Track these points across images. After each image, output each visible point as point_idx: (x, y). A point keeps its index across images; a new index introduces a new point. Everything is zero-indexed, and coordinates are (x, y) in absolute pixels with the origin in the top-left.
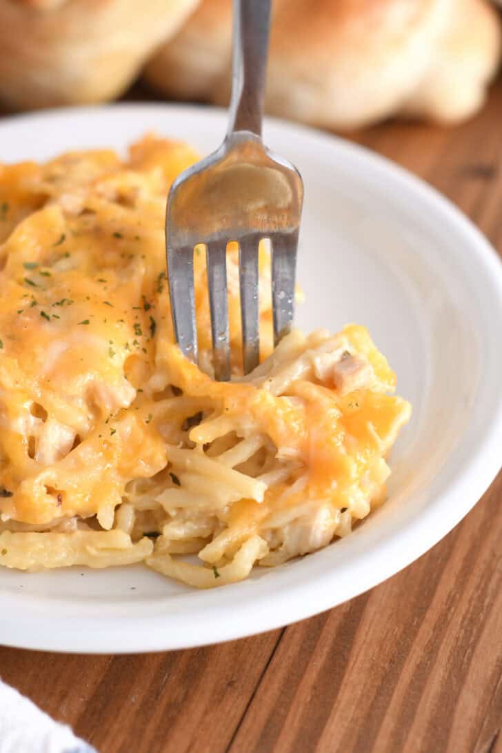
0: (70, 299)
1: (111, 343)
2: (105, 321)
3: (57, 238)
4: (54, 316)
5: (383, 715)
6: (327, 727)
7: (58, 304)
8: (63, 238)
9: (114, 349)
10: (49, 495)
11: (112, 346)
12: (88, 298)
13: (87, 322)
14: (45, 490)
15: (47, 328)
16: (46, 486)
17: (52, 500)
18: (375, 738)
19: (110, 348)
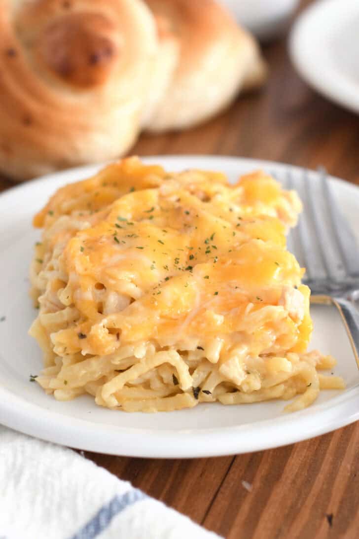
0: (137, 235)
1: (154, 262)
2: (154, 251)
3: (149, 209)
4: (123, 241)
5: (325, 454)
6: (289, 461)
7: (129, 236)
8: (153, 209)
9: (155, 266)
10: (110, 335)
11: (154, 264)
12: (149, 237)
13: (142, 248)
14: (107, 331)
15: (116, 247)
16: (107, 328)
17: (112, 338)
18: (321, 465)
19: (153, 265)
